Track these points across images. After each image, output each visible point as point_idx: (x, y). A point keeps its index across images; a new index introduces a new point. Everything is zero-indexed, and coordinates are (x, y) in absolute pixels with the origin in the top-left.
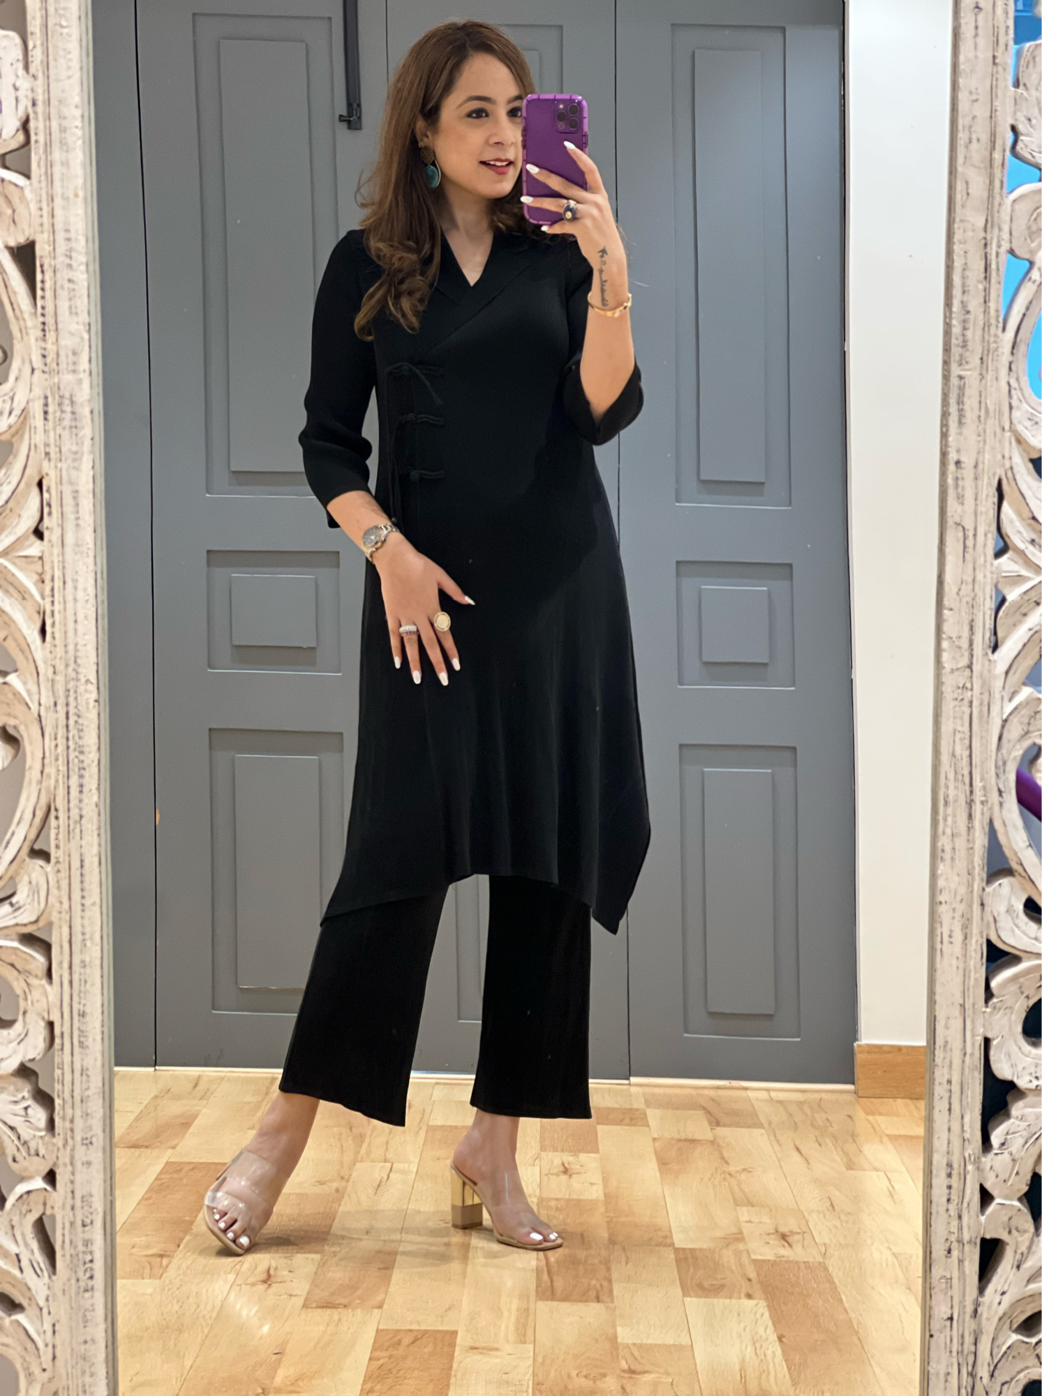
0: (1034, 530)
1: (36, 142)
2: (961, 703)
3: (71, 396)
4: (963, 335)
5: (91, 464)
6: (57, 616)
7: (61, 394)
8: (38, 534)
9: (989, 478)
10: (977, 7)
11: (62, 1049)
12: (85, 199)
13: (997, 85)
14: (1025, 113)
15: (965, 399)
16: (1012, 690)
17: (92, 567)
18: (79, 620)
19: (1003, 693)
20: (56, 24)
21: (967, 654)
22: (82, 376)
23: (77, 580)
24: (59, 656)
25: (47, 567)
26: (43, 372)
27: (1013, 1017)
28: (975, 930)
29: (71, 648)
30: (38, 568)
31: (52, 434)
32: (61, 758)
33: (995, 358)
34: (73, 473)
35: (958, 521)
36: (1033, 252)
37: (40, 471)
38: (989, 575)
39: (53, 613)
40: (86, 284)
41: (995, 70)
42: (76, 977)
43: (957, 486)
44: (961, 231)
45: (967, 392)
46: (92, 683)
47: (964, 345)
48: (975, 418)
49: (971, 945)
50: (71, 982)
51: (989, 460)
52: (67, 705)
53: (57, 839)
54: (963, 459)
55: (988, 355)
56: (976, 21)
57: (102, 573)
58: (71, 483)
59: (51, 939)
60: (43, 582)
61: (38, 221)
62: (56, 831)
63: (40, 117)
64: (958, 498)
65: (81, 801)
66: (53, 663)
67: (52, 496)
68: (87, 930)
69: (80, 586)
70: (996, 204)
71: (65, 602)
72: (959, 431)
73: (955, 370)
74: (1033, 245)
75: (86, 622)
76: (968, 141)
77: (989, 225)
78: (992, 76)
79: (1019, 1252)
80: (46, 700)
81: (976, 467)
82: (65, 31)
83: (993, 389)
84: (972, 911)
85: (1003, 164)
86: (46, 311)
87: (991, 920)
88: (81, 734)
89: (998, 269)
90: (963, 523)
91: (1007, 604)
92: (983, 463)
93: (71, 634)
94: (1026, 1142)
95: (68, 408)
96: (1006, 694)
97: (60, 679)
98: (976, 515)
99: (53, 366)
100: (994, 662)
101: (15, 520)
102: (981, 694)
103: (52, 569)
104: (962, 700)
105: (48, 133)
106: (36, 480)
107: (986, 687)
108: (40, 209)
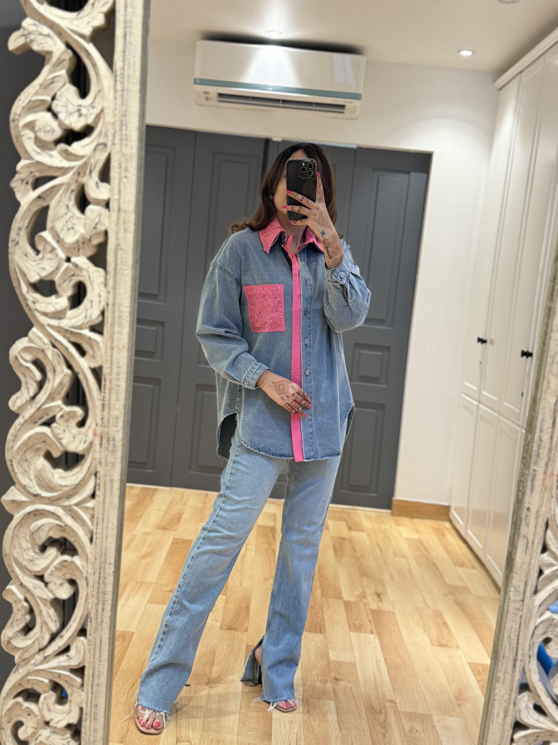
1: (107, 322)
4: (539, 451)
6: (98, 535)
7: (109, 436)
9: (543, 518)
12: (129, 347)
15: (536, 481)
16: (542, 613)
21: (522, 595)
22: (119, 428)
24: (98, 551)
25: (96, 512)
26: (102, 426)
28: (510, 715)
29: (104, 549)
30: (91, 512)
31: (103, 454)
32: (95, 596)
34: (111, 471)
35: (525, 534)
37: (96, 469)
38: (537, 560)
39: (96, 533)
43: (526, 519)
44: (544, 403)
45: (537, 477)
47: (538, 455)
51: (544, 510)
52: (100, 573)
54: (531, 507)
58: (110, 476)
59: (85, 671)
60: (93, 519)
61: (104, 358)
63: (110, 311)
64: (527, 525)
66: (95, 554)
67: (101, 481)
71: (102, 529)
76: (551, 363)
80: (91, 571)
82: (125, 272)
84: (510, 706)
90: (527, 536)
91: (544, 575)
92: (541, 511)
93: (104, 543)
95: (111, 443)
96: (538, 615)
97: (98, 562)
98: (535, 534)
99: (106, 423)
100: (535, 600)
101: (83, 490)
102: (527, 613)
103: (98, 513)
104: (517, 614)
105: (113, 318)
106: (94, 472)
107: (530, 610)
108: (106, 353)
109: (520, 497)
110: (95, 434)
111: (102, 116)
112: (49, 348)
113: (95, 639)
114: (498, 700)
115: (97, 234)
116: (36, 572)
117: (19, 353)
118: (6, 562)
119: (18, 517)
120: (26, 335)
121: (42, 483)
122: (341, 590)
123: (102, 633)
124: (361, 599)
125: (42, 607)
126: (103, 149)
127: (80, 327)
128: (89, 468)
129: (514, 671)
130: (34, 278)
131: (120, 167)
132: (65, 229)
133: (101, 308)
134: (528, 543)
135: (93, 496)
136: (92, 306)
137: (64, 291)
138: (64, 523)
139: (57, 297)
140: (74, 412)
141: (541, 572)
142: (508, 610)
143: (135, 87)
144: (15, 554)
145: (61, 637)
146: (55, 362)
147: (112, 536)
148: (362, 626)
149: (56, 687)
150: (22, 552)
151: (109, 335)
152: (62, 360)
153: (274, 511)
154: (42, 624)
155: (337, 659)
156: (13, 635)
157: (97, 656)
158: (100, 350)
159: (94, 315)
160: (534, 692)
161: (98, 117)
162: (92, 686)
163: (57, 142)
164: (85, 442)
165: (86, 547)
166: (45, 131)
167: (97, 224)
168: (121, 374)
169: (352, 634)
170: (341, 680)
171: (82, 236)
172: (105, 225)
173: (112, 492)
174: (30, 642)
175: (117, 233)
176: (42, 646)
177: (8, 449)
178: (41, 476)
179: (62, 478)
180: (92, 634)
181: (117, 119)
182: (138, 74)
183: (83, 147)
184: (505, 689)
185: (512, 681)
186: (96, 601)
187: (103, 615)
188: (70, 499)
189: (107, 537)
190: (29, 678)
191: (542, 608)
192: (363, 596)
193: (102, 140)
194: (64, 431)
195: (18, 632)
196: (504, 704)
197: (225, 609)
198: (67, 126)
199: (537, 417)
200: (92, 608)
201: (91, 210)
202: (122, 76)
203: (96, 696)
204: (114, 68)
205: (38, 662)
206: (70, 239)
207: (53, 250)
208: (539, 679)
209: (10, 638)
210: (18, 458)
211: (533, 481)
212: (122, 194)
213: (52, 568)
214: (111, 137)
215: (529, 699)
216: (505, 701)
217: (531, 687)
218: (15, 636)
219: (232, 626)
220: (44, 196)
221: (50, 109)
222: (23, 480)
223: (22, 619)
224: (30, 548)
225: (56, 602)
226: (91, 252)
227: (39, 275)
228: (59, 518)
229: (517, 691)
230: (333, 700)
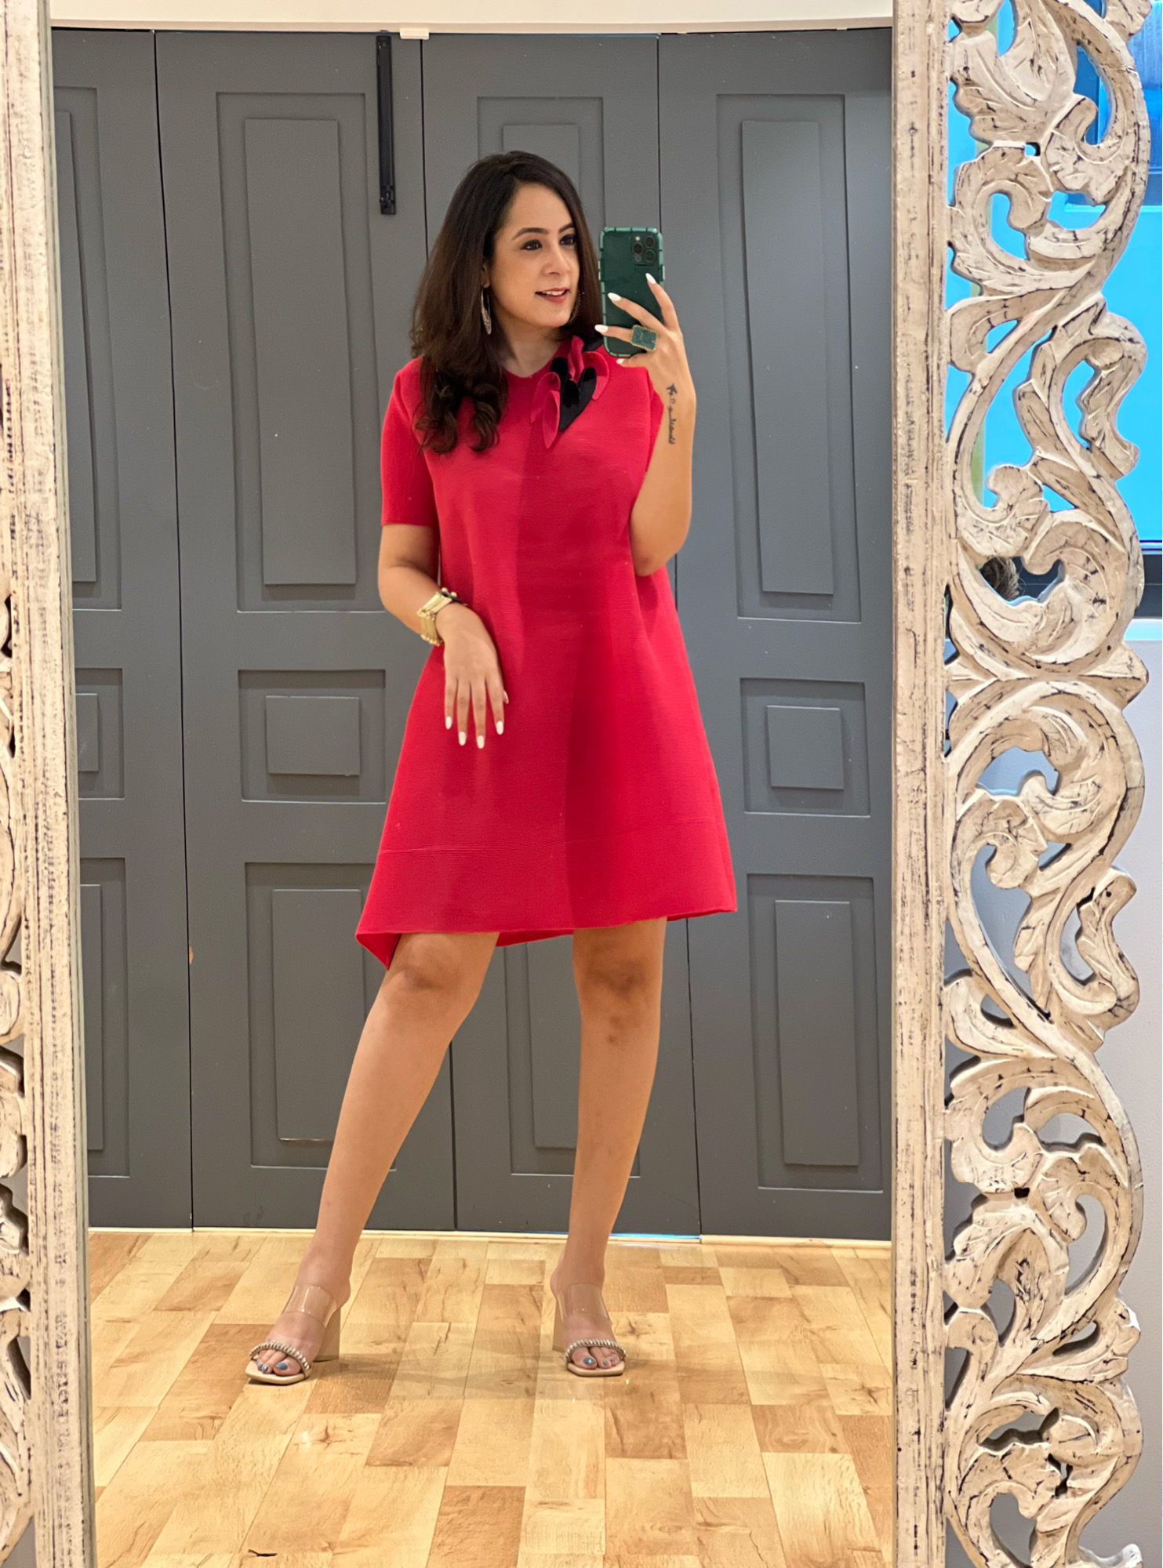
0: (982, 635)
2: (917, 805)
3: (38, 515)
4: (909, 445)
5: (58, 582)
6: (26, 733)
7: (28, 513)
8: (7, 652)
9: (938, 585)
10: (913, 128)
11: (35, 1164)
12: (50, 322)
13: (933, 204)
14: (961, 230)
15: (913, 507)
16: (966, 792)
17: (59, 682)
18: (47, 735)
19: (957, 796)
20: (19, 155)
21: (920, 757)
22: (47, 495)
23: (45, 695)
24: (28, 770)
25: (15, 683)
26: (10, 491)
27: (972, 1121)
28: (933, 1029)
29: (39, 762)
30: (6, 683)
31: (19, 552)
32: (30, 869)
33: (940, 467)
34: (40, 590)
35: (909, 627)
36: (973, 364)
37: (8, 590)
38: (940, 679)
39: (21, 727)
40: (51, 406)
41: (931, 188)
42: (47, 1090)
43: (905, 592)
44: (904, 344)
45: (914, 502)
46: (60, 796)
47: (910, 456)
48: (923, 526)
49: (930, 1044)
50: (43, 1094)
51: (937, 567)
52: (36, 817)
53: (27, 949)
54: (911, 566)
55: (933, 464)
56: (913, 141)
57: (70, 689)
58: (38, 600)
59: (23, 1053)
60: (12, 697)
62: (27, 941)
64: (908, 604)
65: (51, 912)
66: (22, 777)
67: (19, 614)
68: (58, 1042)
69: (48, 701)
70: (936, 318)
71: (33, 718)
72: (907, 538)
73: (901, 479)
74: (973, 357)
75: (54, 737)
76: (907, 257)
77: (930, 339)
78: (929, 194)
79: (984, 1362)
80: (16, 813)
81: (924, 574)
82: (29, 161)
83: (939, 497)
84: (931, 1012)
85: (941, 279)
86: (13, 433)
87: (951, 1020)
88: (50, 846)
89: (940, 381)
90: (913, 629)
91: (958, 708)
92: (932, 570)
93: (39, 748)
94: (987, 1248)
95: (34, 527)
98: (926, 620)
100: (948, 765)
102: (935, 795)
103: (21, 684)
104: (916, 801)
106: (4, 598)
107: (940, 788)
122: (746, 1389)
129: (927, 928)
134: (915, 644)
142: (897, 796)
147: (54, 734)
148: (804, 1442)
155: (713, 1496)
157: (47, 1007)
160: (978, 975)
169: (770, 1457)
170: (722, 1525)
173: (45, 635)
184: (916, 974)
185: (928, 951)
186: (33, 880)
189: (44, 736)
191: (964, 781)
192: (818, 1395)
196: (919, 1010)
200: (26, 900)
203: (52, 1104)
208: (982, 940)
211: (907, 510)
215: (970, 994)
229: (941, 980)
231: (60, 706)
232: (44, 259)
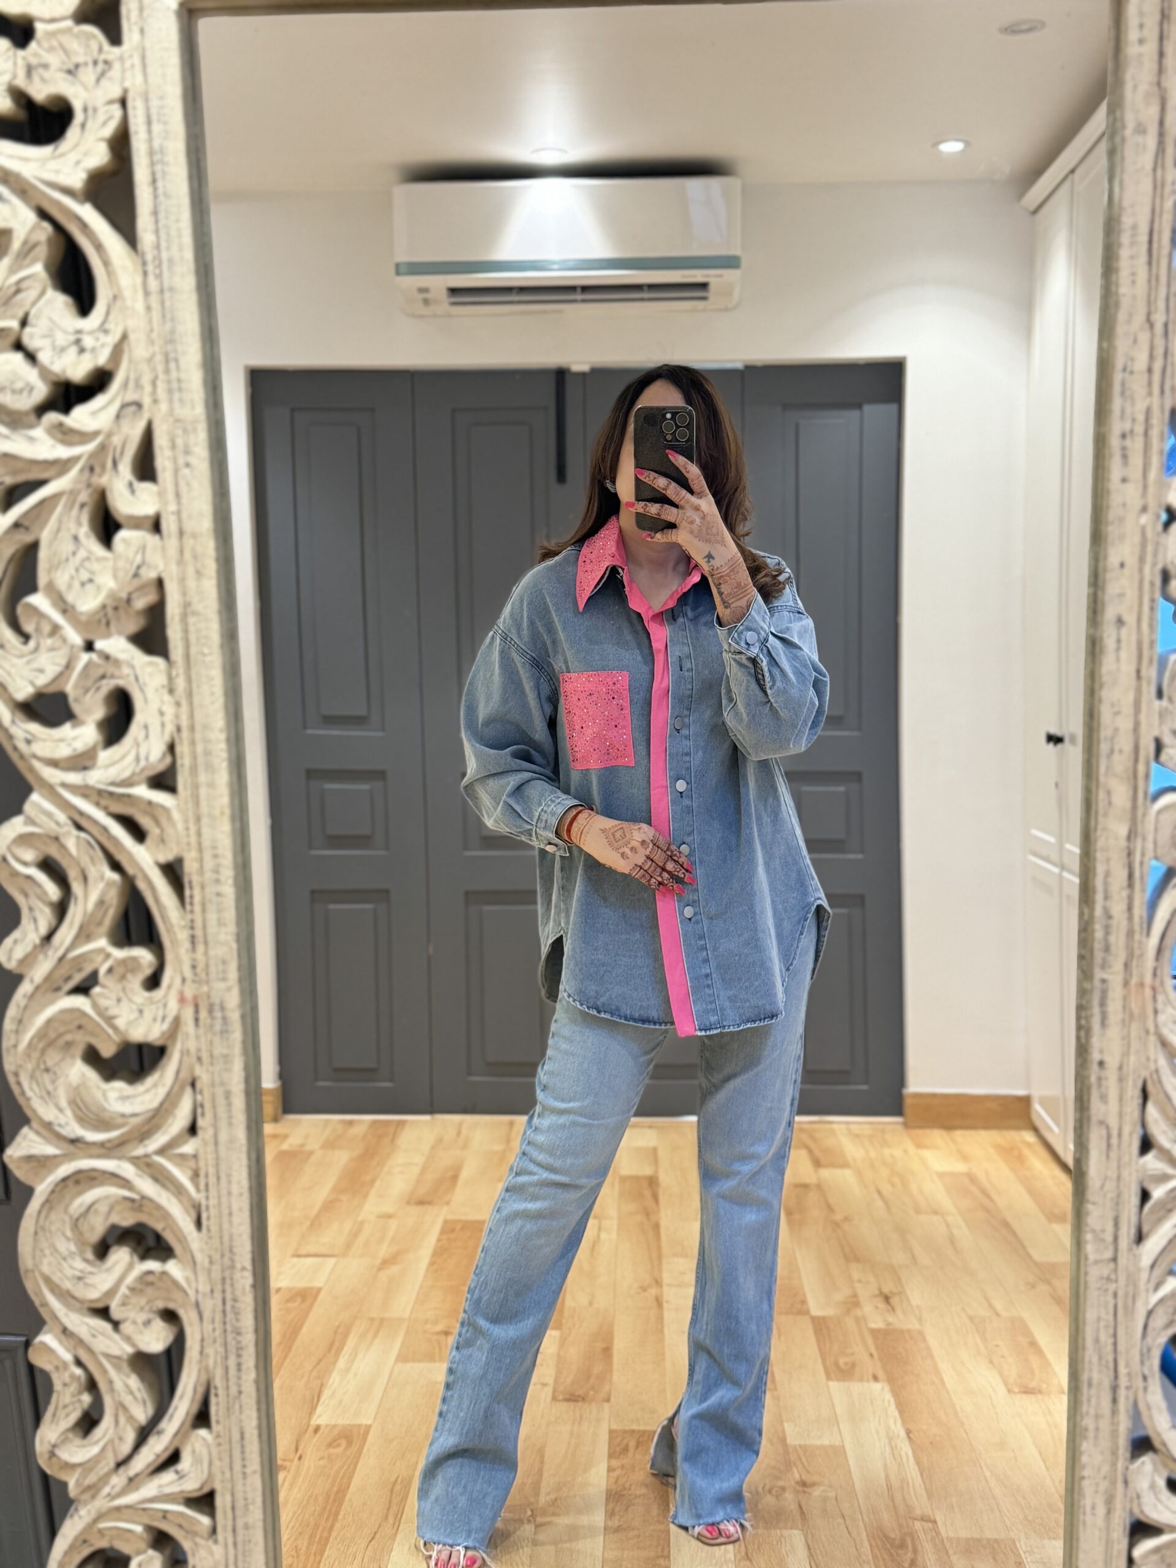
1: (182, 765)
2: (1107, 1294)
3: (221, 1002)
4: (1107, 940)
6: (213, 1212)
7: (211, 1001)
9: (1134, 1080)
10: (1120, 622)
13: (1141, 698)
14: (1169, 725)
15: (1110, 1003)
16: (1157, 1283)
17: (245, 1161)
18: (234, 1213)
19: (1149, 1286)
21: (1112, 1247)
22: (232, 982)
23: (231, 1175)
24: (214, 1245)
25: (202, 1164)
26: (194, 981)
29: (226, 1239)
30: (192, 1164)
31: (203, 1039)
32: (219, 1340)
33: (1140, 963)
34: (224, 1075)
37: (194, 1071)
38: (1135, 1172)
39: (207, 1208)
40: (232, 897)
41: (1139, 683)
43: (1100, 1085)
44: (1103, 838)
45: (1110, 995)
46: (248, 1270)
47: (1107, 949)
49: (1114, 1516)
50: (235, 1543)
51: (1134, 1063)
52: (224, 1291)
53: (217, 1414)
54: (1107, 1059)
55: (1133, 961)
56: (1118, 634)
58: (223, 1084)
59: (215, 1503)
60: (198, 1178)
61: (185, 840)
62: (217, 1407)
63: (186, 742)
64: (1103, 1097)
66: (210, 1252)
67: (205, 1098)
68: (249, 1496)
69: (234, 1180)
70: (1141, 814)
71: (219, 1198)
72: (1101, 1031)
73: (1098, 974)
75: (243, 1212)
76: (1110, 752)
77: (1133, 835)
78: (1136, 689)
80: (204, 1287)
82: (208, 659)
83: (1138, 994)
84: (1115, 1488)
85: (1147, 776)
87: (1136, 1496)
88: (238, 1317)
89: (1141, 877)
90: (1107, 1122)
91: (1152, 1200)
92: (1128, 1065)
93: (225, 1226)
95: (218, 1014)
96: (1152, 1286)
97: (216, 1268)
98: (1121, 1115)
99: (203, 976)
100: (1140, 1255)
101: (170, 1120)
102: (1127, 1286)
103: (206, 1165)
104: (1106, 1290)
105: (194, 757)
106: (190, 1080)
107: (1132, 1279)
108: (187, 829)
109: (1083, 1040)
110: (182, 1000)
111: (126, 347)
112: (69, 833)
113: (230, 1430)
114: (1089, 1477)
115: (141, 588)
116: (92, 1301)
117: (9, 849)
118: (29, 1286)
119: (42, 1189)
120: (18, 811)
121: (86, 1115)
122: (804, 1295)
123: (243, 1417)
124: (848, 1311)
125: (112, 1373)
126: (134, 413)
127: (128, 783)
128: (178, 1072)
129: (1114, 1412)
130: (23, 691)
131: (173, 446)
132: (76, 584)
133: (167, 738)
134: (1109, 1137)
135: (193, 1130)
136: (147, 736)
137: (89, 711)
138: (138, 1193)
139: (74, 726)
140: (135, 959)
141: (1145, 1196)
142: (1086, 1283)
143: (185, 282)
144: (45, 1269)
145: (159, 1433)
146: (85, 861)
147: (241, 1210)
148: (854, 1365)
149: (161, 1540)
150: (59, 1263)
151: (189, 792)
152: (99, 854)
153: (652, 1144)
154: (117, 1410)
155: (803, 1443)
156: (58, 1438)
157: (237, 1466)
158: (174, 826)
159: (154, 754)
160: (1163, 1454)
161: (118, 351)
162: (234, 1531)
163: (41, 410)
164: (164, 1018)
165: (189, 1238)
166: (14, 392)
167: (139, 567)
168: (222, 870)
169: (833, 1385)
170: (813, 1484)
171: (112, 595)
172: (156, 567)
173: (230, 1117)
174: (95, 1450)
175: (182, 580)
176: (121, 1457)
177: (8, 1050)
178: (82, 1100)
179: (124, 1098)
180: (221, 1420)
181: (157, 349)
182: (189, 254)
183: (94, 413)
184: (1102, 1453)
185: (1114, 1434)
186: (221, 1350)
187: (239, 1378)
188: (146, 1142)
189: (230, 1214)
190: (102, 1525)
191: (1158, 1272)
192: (853, 1303)
193: (131, 396)
194: (119, 1000)
195: (68, 1430)
196: (1104, 1485)
197: (560, 1360)
198: (56, 375)
199: (1095, 868)
200: (215, 1367)
201: (124, 540)
202: (157, 262)
203: (244, 1551)
204: (139, 247)
205: (117, 1489)
206: (87, 603)
207: (55, 629)
208: (1170, 1425)
209: (54, 1446)
210: (30, 1066)
211: (1103, 1004)
212: (184, 501)
213: (123, 1290)
214: (148, 389)
215: (1155, 1470)
216: (1105, 1478)
217: (1157, 1443)
218: (64, 1440)
219: (577, 1394)
220: (26, 523)
221: (18, 346)
222: (44, 1110)
223: (73, 1403)
224: (74, 1253)
225: (141, 1361)
226: (134, 625)
227: (32, 683)
228: (125, 1183)
229: (1128, 1455)
230: (797, 1528)
231: (245, 1183)
232: (224, 755)
